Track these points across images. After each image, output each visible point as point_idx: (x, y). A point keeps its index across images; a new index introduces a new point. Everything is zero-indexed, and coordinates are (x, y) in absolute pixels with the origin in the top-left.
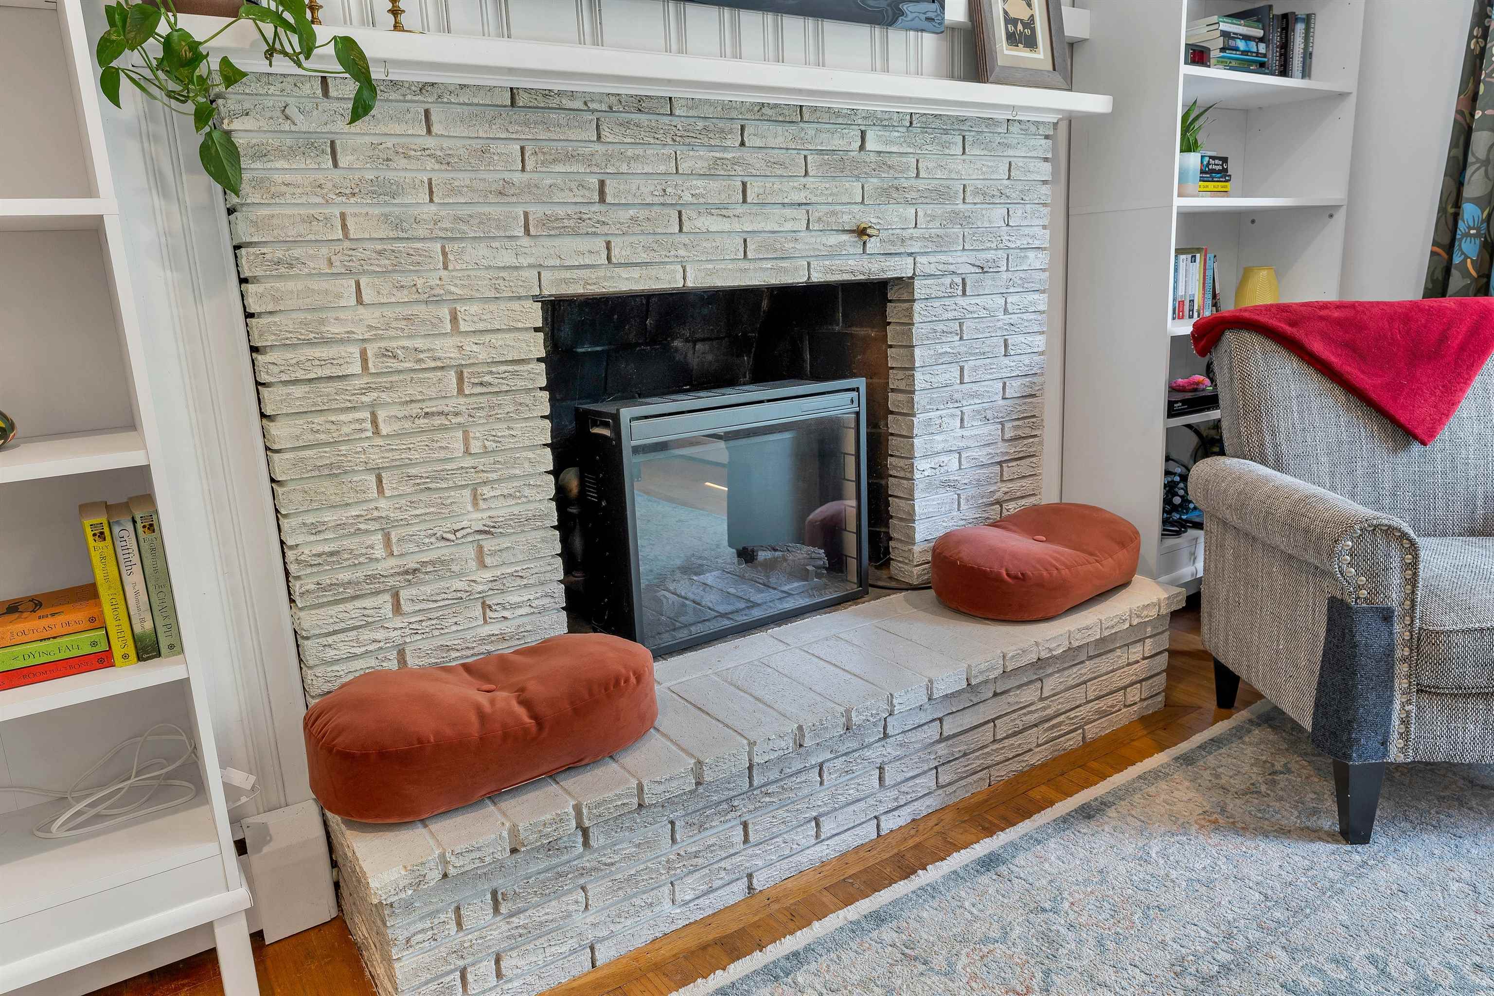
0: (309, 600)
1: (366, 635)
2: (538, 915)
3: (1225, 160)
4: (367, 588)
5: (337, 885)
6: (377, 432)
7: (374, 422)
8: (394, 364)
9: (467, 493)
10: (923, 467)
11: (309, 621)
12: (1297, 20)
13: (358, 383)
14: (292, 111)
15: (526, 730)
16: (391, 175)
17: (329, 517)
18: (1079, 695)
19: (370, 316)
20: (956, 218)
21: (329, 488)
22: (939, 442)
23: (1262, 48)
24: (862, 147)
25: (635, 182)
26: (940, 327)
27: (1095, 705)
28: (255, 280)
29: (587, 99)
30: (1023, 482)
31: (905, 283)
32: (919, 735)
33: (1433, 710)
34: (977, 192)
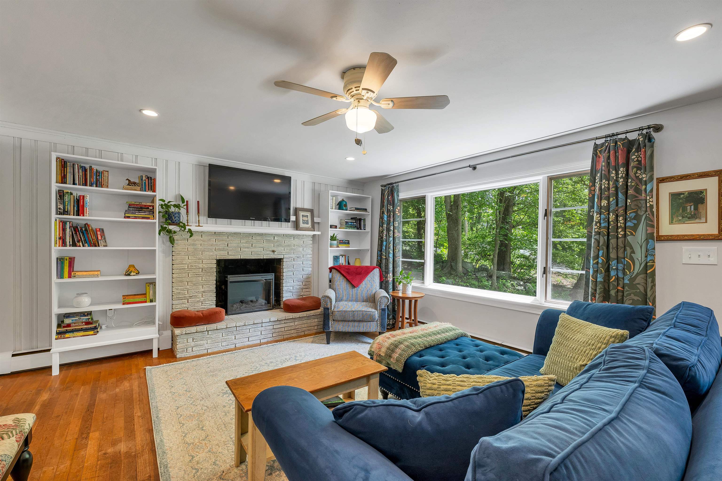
0: (175, 299)
1: (183, 305)
2: (199, 343)
3: (349, 241)
4: (184, 298)
5: (172, 343)
6: (188, 276)
7: (188, 275)
8: (192, 267)
9: (201, 286)
10: (285, 289)
11: (174, 302)
12: (362, 219)
13: (187, 270)
14: (183, 235)
15: (201, 316)
16: (195, 243)
17: (179, 288)
18: (303, 326)
19: (190, 261)
20: (292, 249)
21: (180, 284)
22: (288, 285)
23: (355, 224)
24: (274, 239)
25: (233, 244)
26: (289, 266)
27: (307, 328)
28: (174, 256)
29: (226, 233)
30: (307, 293)
31: (283, 259)
32: (269, 327)
33: (336, 324)
34: (296, 245)
